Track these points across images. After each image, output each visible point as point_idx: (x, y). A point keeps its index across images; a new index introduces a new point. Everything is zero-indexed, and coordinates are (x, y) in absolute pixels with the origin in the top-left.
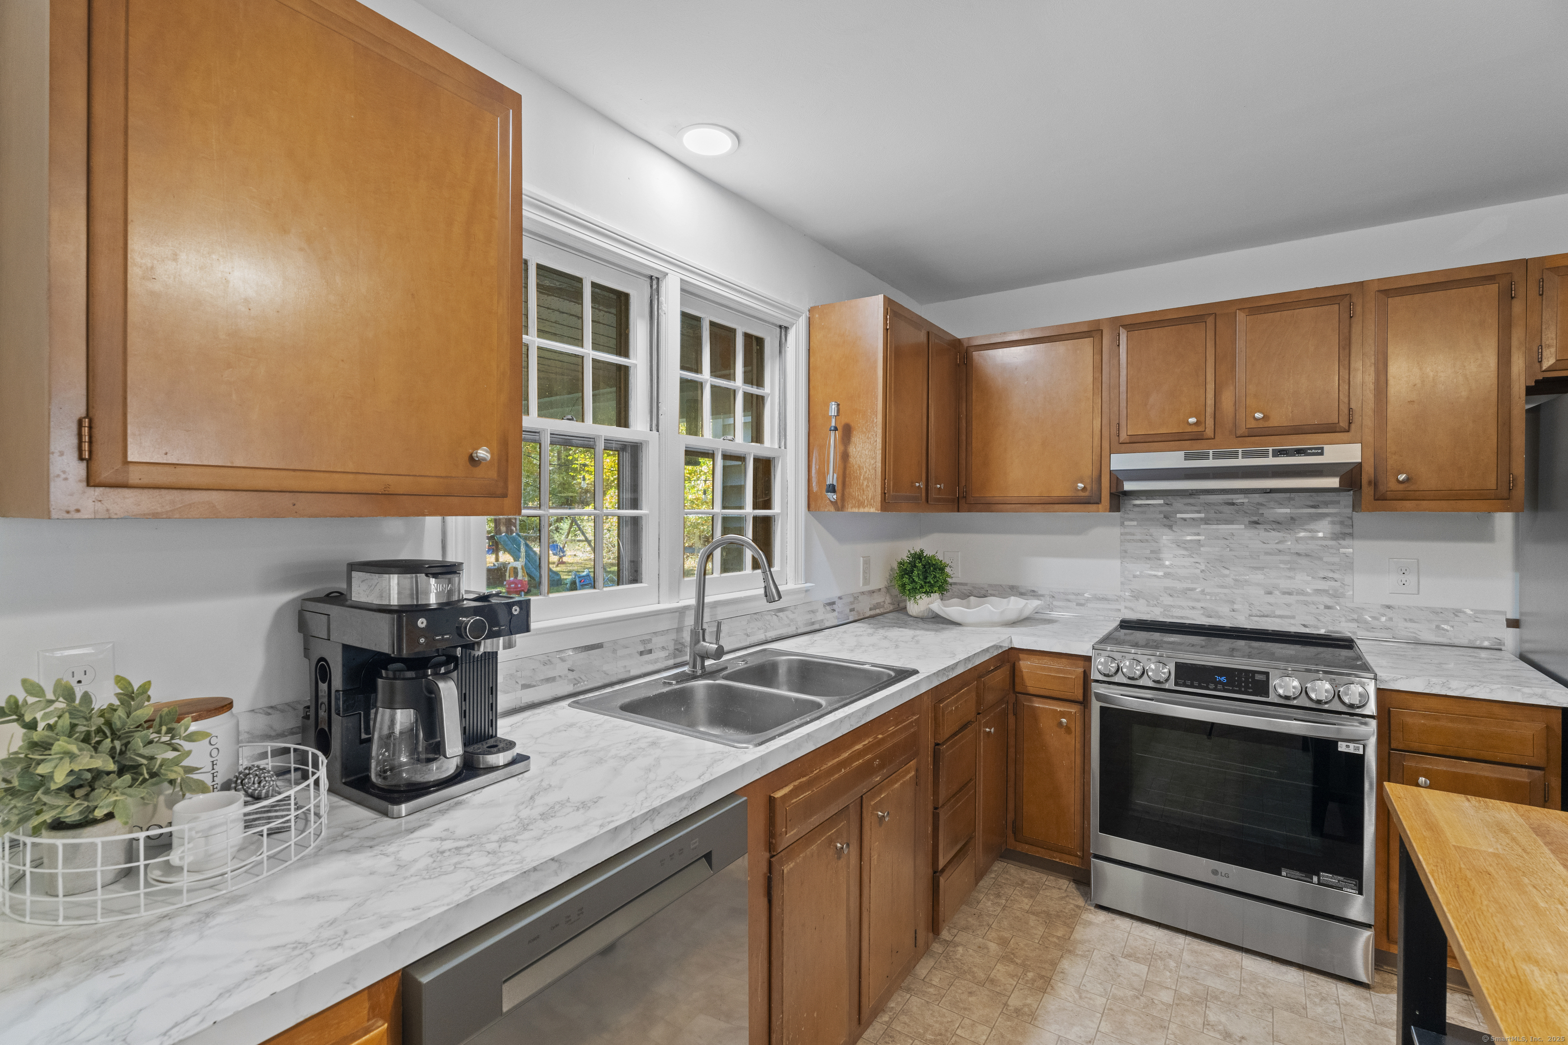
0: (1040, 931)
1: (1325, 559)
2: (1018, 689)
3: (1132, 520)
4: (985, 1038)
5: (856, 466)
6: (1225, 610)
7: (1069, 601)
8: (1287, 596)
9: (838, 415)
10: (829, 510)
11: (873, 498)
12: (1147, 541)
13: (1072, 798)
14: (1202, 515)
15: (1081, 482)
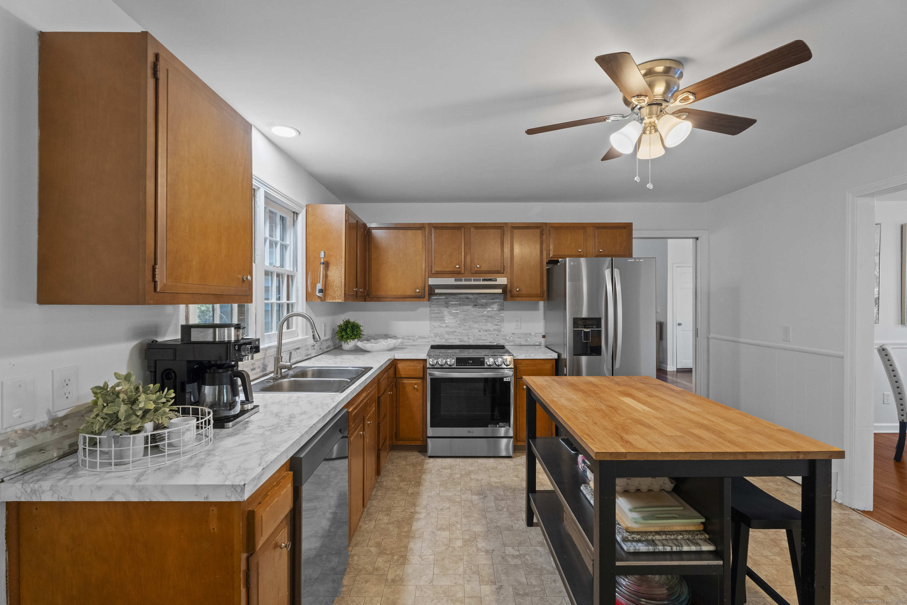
0: (412, 469)
1: (496, 318)
2: (397, 376)
3: (434, 305)
4: (404, 504)
5: (331, 281)
6: (466, 339)
7: (410, 339)
8: (485, 332)
9: (324, 257)
10: (317, 301)
11: (340, 295)
12: (439, 313)
13: (418, 417)
14: (458, 303)
15: (418, 289)
